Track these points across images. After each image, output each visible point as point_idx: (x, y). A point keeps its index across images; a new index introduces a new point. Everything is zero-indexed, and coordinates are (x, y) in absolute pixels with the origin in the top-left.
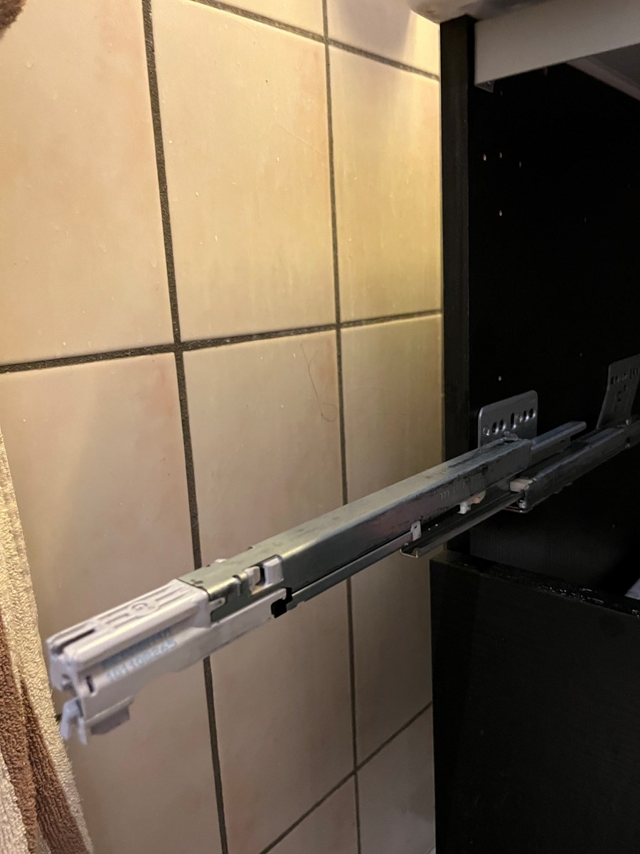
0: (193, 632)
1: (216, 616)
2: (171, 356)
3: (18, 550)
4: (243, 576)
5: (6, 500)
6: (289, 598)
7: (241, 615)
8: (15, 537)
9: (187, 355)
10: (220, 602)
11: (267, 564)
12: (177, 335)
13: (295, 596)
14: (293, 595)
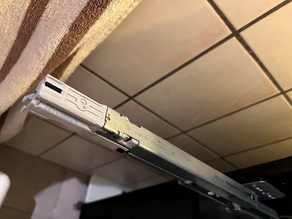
0: (86, 128)
1: (98, 132)
2: (230, 32)
3: (116, 23)
4: (121, 135)
5: (130, 7)
6: (127, 152)
7: (106, 140)
8: (120, 19)
9: (234, 38)
10: (104, 132)
11: (133, 140)
12: (242, 30)
13: (129, 154)
14: (129, 153)
